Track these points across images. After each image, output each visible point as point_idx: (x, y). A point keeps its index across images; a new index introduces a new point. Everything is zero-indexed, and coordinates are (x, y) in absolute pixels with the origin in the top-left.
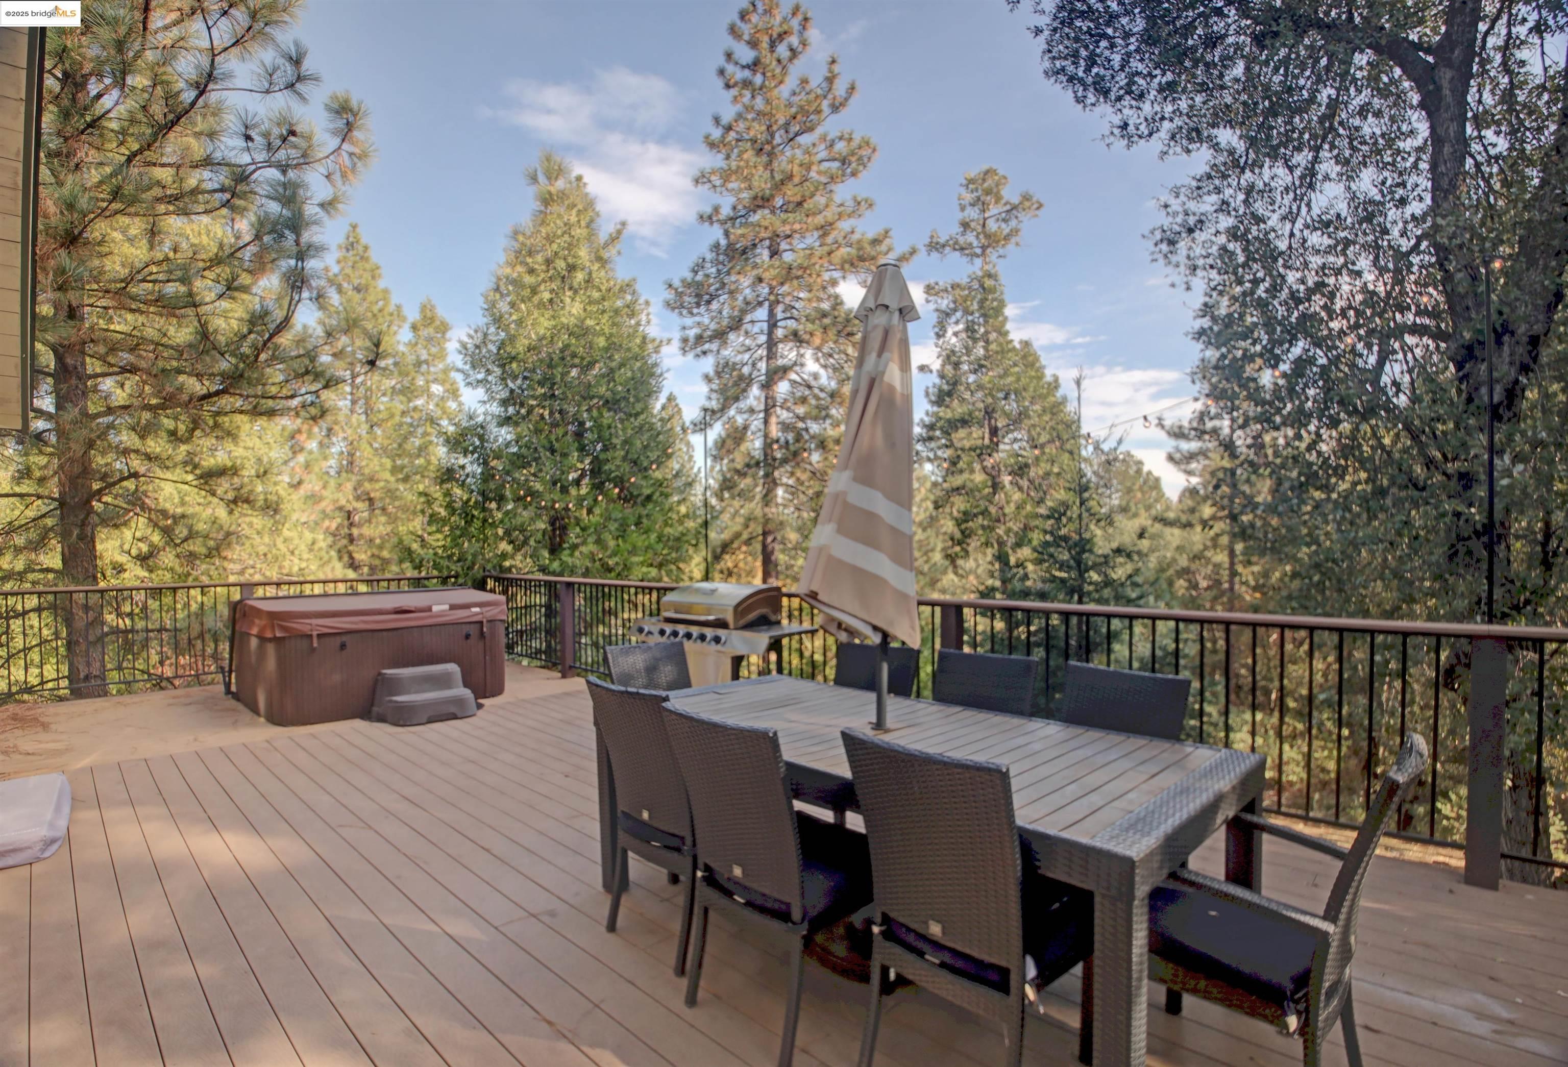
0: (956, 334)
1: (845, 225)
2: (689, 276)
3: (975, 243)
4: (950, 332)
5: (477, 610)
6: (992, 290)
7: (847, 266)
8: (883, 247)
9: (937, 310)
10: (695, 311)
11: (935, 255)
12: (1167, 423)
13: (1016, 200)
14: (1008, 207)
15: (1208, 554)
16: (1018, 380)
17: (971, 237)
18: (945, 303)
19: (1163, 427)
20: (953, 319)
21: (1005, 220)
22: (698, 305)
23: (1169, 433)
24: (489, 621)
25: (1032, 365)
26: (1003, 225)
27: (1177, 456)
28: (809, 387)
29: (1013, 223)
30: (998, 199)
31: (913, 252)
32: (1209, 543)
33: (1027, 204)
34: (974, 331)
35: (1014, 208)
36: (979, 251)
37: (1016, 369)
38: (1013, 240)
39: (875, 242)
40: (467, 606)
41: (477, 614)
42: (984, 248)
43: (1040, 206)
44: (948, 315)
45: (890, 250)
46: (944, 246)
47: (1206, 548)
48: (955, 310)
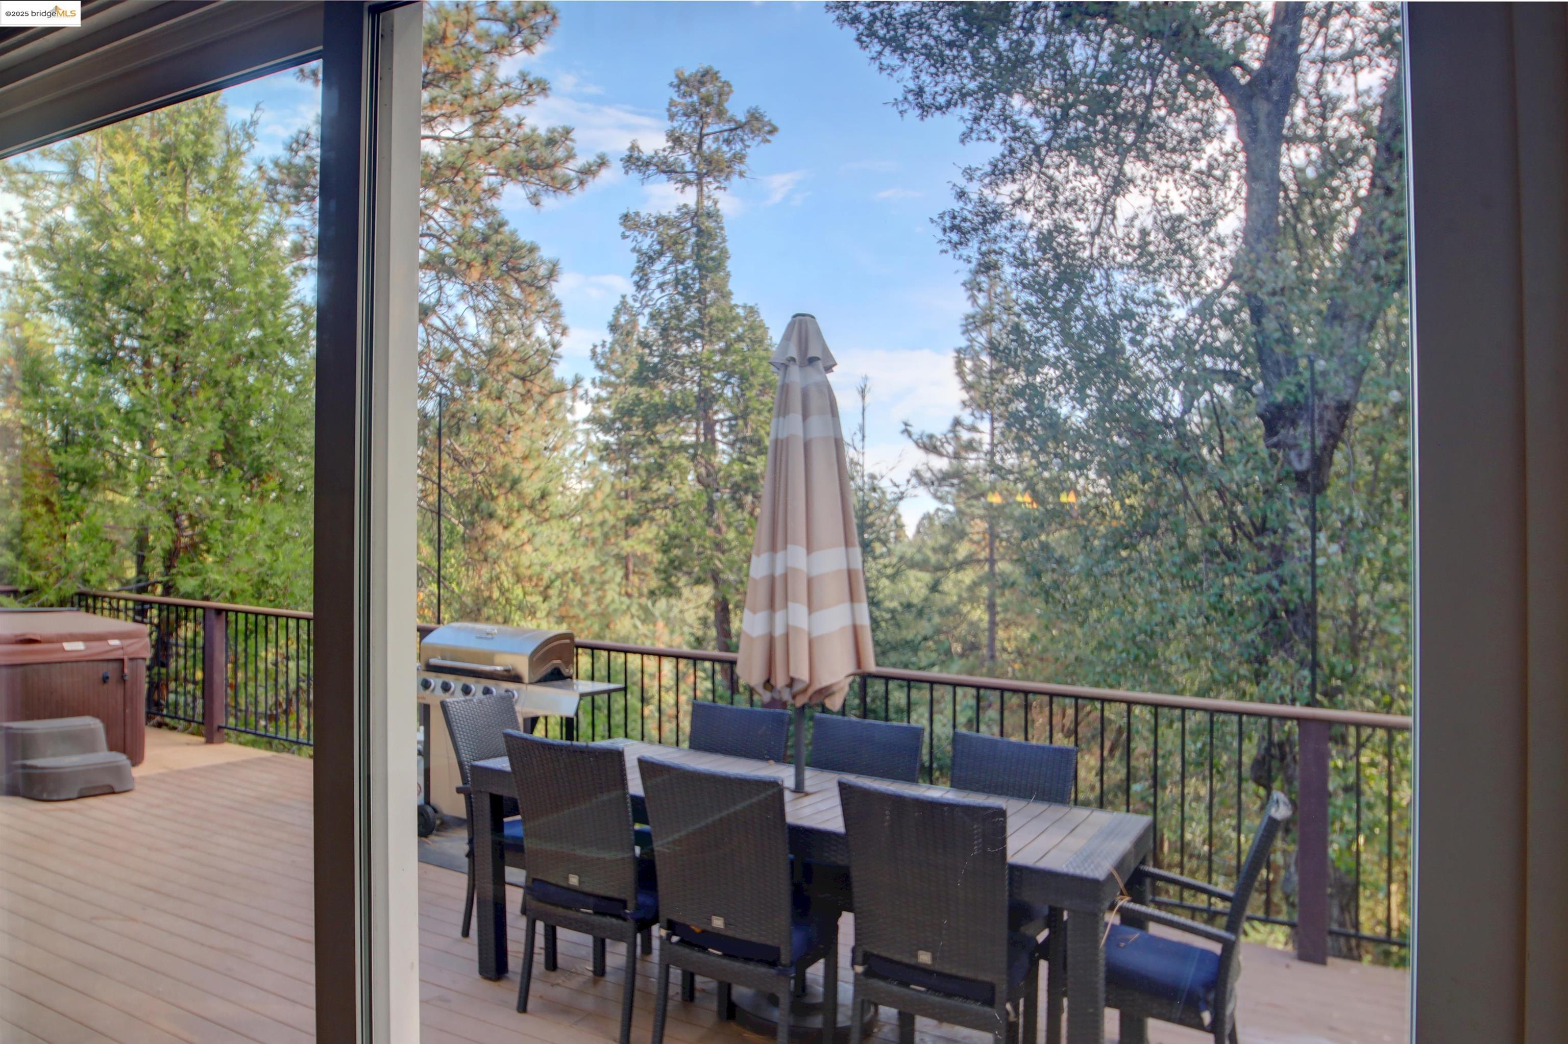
0: (661, 286)
1: (509, 113)
2: (283, 155)
3: (689, 167)
4: (653, 285)
5: (115, 642)
6: (710, 235)
7: (513, 172)
8: (560, 153)
9: (634, 250)
10: (293, 208)
11: (634, 175)
12: (916, 430)
13: (742, 118)
14: (733, 126)
15: (965, 609)
16: (744, 360)
17: (684, 158)
18: (647, 242)
19: (910, 435)
20: (658, 266)
21: (728, 142)
22: (297, 201)
23: (917, 443)
24: (131, 659)
25: (761, 342)
26: (725, 148)
27: (928, 475)
28: (455, 339)
29: (738, 147)
30: (720, 113)
31: (602, 163)
32: (965, 595)
33: (757, 125)
34: (686, 287)
35: (740, 126)
36: (692, 177)
37: (743, 345)
38: (737, 167)
39: (551, 142)
40: (102, 637)
41: (117, 648)
42: (700, 176)
43: (773, 130)
44: (652, 260)
45: (570, 156)
46: (648, 164)
47: (961, 600)
48: (661, 254)
